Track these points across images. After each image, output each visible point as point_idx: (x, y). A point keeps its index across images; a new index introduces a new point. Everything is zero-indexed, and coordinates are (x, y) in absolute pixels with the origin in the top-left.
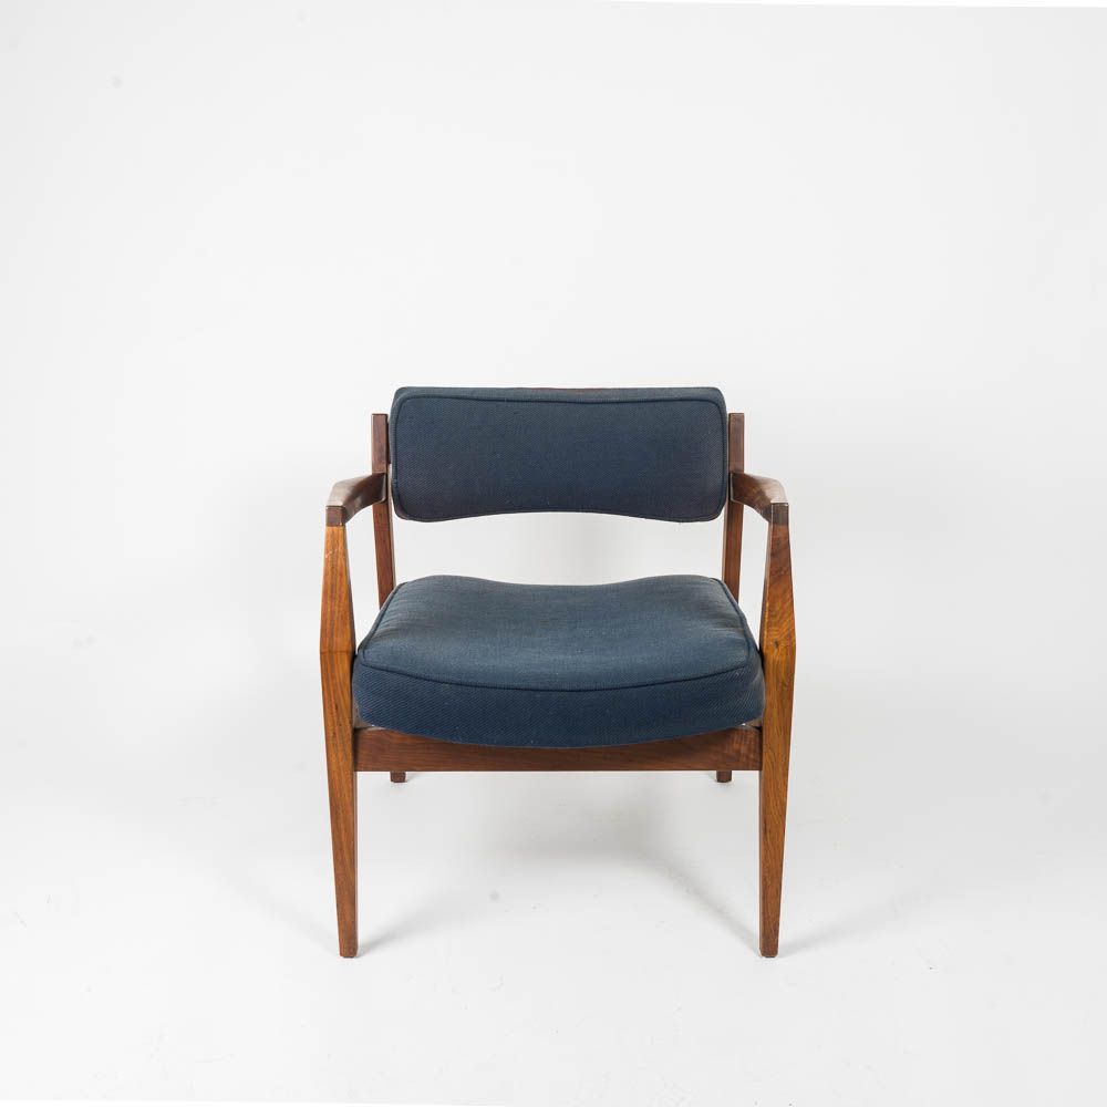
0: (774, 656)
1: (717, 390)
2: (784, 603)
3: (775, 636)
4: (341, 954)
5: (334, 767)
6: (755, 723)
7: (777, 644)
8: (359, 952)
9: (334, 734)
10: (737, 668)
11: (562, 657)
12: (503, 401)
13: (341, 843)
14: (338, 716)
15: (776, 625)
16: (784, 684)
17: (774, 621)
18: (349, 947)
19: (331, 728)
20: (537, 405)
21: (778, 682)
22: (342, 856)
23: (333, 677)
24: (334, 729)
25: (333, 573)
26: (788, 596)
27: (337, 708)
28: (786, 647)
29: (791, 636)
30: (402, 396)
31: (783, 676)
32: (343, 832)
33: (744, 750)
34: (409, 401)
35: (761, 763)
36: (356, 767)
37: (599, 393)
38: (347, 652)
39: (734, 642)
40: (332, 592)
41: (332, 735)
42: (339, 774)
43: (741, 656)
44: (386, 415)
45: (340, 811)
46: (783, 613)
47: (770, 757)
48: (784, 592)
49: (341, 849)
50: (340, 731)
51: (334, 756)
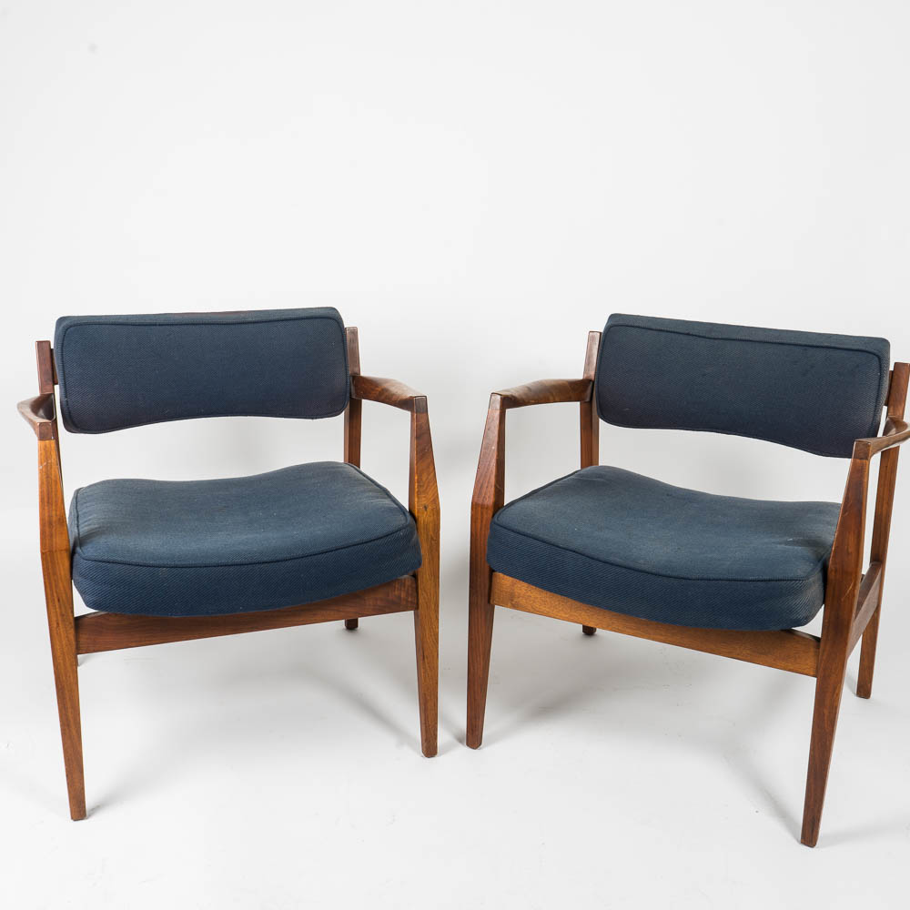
0: (424, 518)
1: (334, 309)
2: (429, 475)
3: (424, 501)
4: (72, 818)
5: (59, 654)
6: (411, 573)
7: (426, 508)
8: (87, 813)
9: (58, 624)
10: (400, 530)
11: (250, 536)
12: (155, 325)
13: (67, 719)
14: (60, 607)
15: (424, 492)
16: (432, 538)
17: (422, 490)
18: (79, 810)
19: (54, 619)
20: (186, 327)
21: (427, 538)
22: (70, 731)
23: (55, 574)
24: (57, 620)
25: (48, 483)
26: (432, 469)
27: (59, 600)
28: (433, 510)
29: (436, 500)
30: (65, 324)
31: (431, 533)
32: (70, 710)
33: (403, 595)
34: (71, 329)
35: (418, 604)
36: (79, 650)
37: (236, 316)
38: (66, 550)
39: (391, 510)
40: (48, 498)
41: (55, 625)
42: (64, 660)
43: (401, 521)
44: (49, 342)
45: (66, 692)
46: (429, 482)
47: (424, 598)
48: (428, 467)
49: (68, 725)
50: (63, 621)
51: (58, 642)
